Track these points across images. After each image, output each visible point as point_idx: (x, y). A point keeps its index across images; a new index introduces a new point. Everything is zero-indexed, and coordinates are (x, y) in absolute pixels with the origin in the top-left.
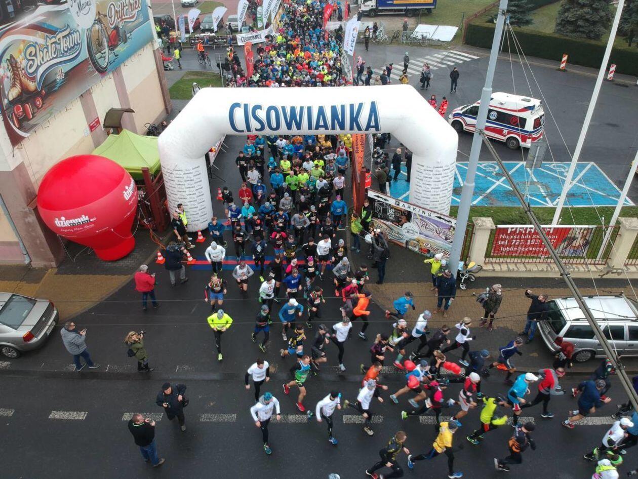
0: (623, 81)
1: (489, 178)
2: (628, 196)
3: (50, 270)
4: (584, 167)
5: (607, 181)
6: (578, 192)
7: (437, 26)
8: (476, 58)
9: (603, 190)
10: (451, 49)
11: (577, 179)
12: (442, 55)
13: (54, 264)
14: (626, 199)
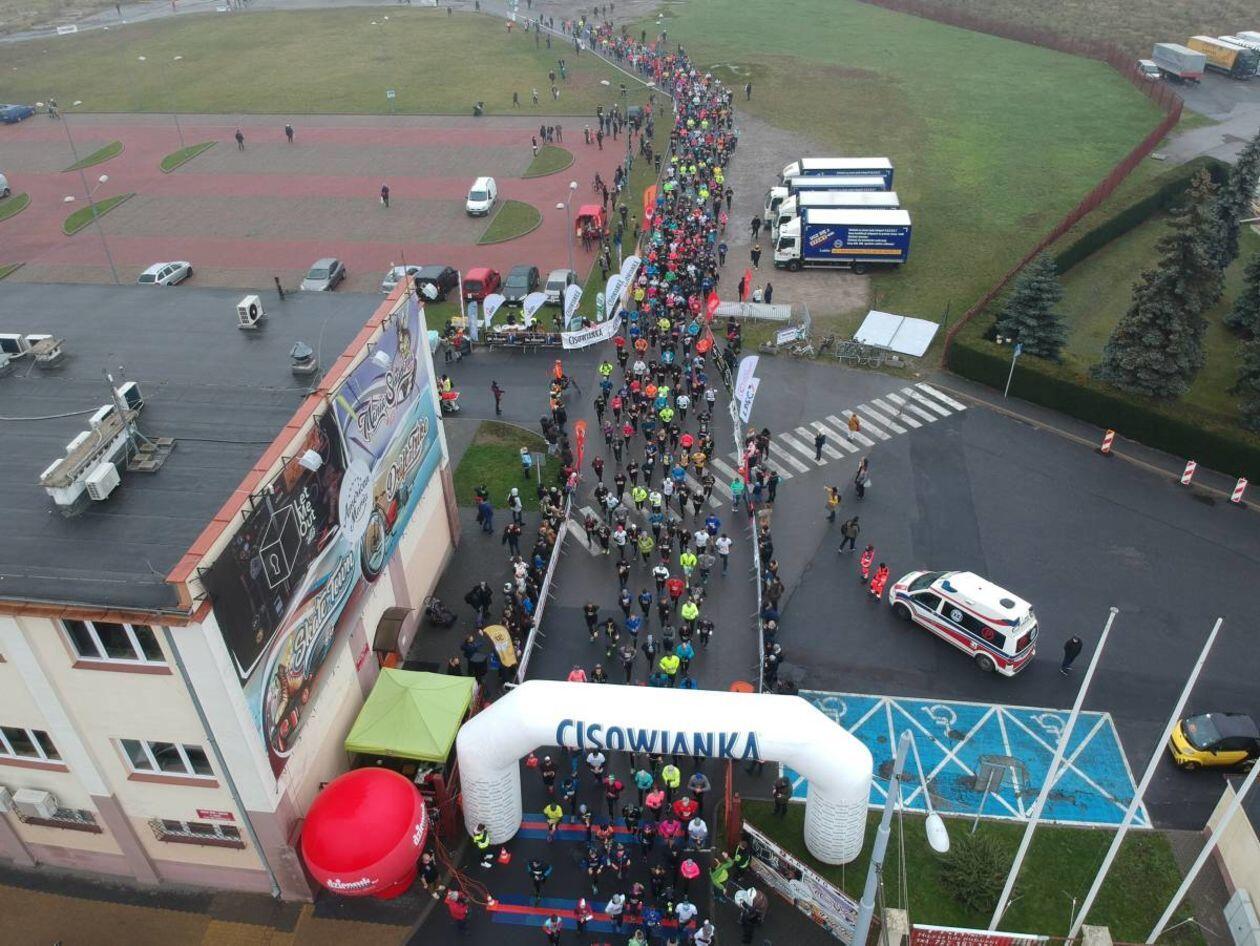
0: (1208, 488)
1: (937, 742)
2: (1145, 799)
3: (305, 906)
4: (1092, 722)
5: (1122, 762)
6: (1071, 788)
7: (902, 317)
8: (960, 407)
9: (1110, 786)
10: (920, 380)
11: (1074, 756)
12: (902, 395)
13: (310, 900)
14: (1140, 808)
